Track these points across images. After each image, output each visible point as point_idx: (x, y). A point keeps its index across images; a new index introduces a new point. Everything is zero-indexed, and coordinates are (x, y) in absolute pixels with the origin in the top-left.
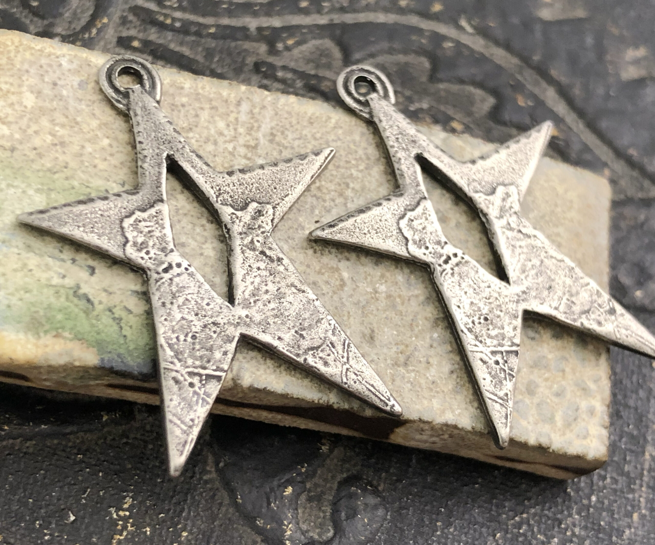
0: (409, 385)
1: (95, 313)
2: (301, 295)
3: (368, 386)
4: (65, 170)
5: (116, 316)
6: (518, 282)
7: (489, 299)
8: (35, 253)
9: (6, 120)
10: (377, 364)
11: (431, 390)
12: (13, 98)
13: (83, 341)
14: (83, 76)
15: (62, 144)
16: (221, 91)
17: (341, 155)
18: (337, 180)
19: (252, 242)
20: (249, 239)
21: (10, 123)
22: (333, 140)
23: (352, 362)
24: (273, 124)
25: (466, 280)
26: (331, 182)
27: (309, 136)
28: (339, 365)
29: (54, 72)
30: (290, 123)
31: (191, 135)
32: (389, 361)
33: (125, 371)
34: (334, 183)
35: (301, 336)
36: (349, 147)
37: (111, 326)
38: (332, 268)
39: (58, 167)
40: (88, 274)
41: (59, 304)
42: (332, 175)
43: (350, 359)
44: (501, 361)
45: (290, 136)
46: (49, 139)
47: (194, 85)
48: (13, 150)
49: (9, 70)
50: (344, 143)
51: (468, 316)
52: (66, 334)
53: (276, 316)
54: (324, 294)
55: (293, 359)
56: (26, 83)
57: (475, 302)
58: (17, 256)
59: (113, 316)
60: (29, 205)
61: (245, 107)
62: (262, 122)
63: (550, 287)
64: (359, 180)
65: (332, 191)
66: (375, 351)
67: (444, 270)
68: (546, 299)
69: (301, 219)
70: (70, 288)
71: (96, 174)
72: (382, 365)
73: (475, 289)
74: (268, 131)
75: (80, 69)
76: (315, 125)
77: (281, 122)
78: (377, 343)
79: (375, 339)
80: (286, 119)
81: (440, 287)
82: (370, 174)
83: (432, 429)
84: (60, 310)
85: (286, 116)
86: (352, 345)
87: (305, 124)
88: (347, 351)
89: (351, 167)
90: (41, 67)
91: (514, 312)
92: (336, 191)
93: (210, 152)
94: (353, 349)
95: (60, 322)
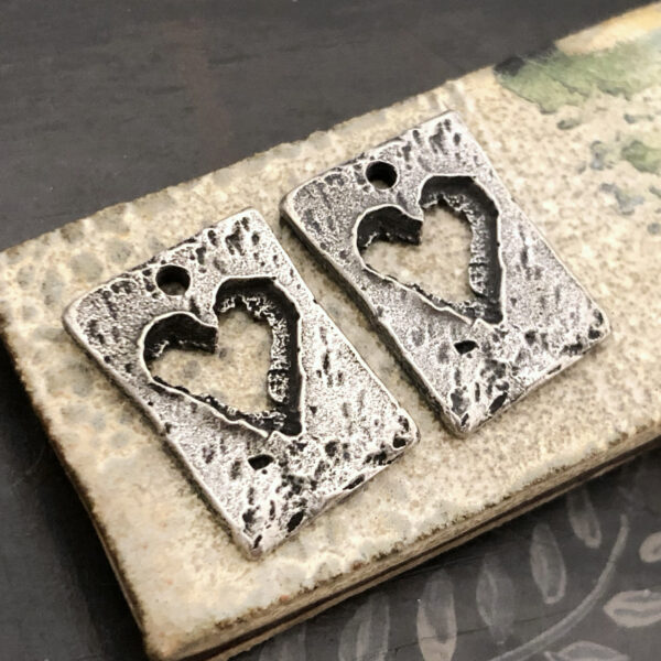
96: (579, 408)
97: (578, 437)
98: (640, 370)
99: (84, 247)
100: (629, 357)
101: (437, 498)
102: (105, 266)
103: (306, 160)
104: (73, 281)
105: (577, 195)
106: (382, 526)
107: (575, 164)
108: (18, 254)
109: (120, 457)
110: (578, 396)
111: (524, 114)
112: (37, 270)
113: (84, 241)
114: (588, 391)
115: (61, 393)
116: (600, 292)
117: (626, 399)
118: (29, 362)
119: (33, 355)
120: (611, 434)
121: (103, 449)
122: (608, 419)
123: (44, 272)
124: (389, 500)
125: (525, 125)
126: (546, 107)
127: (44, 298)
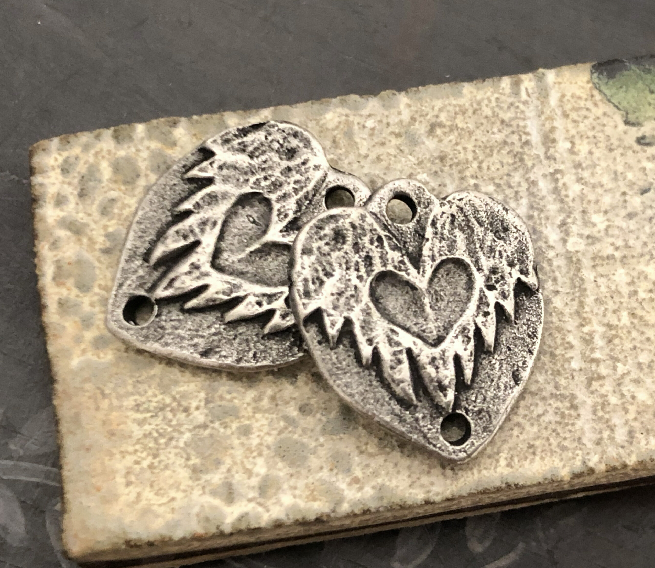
96: (554, 431)
97: (542, 458)
98: (632, 409)
99: (129, 151)
100: (626, 393)
101: (380, 480)
102: (142, 174)
103: (370, 116)
104: (110, 180)
105: (631, 216)
106: (315, 493)
107: (641, 183)
108: (69, 142)
109: (95, 358)
110: (558, 419)
111: (605, 120)
112: (82, 162)
113: (131, 145)
114: (570, 415)
115: (64, 284)
116: (619, 320)
117: (606, 434)
118: (46, 247)
119: (52, 240)
120: (578, 465)
121: (83, 346)
122: (581, 449)
123: (86, 166)
124: (331, 470)
125: (603, 131)
126: (632, 117)
127: (79, 190)
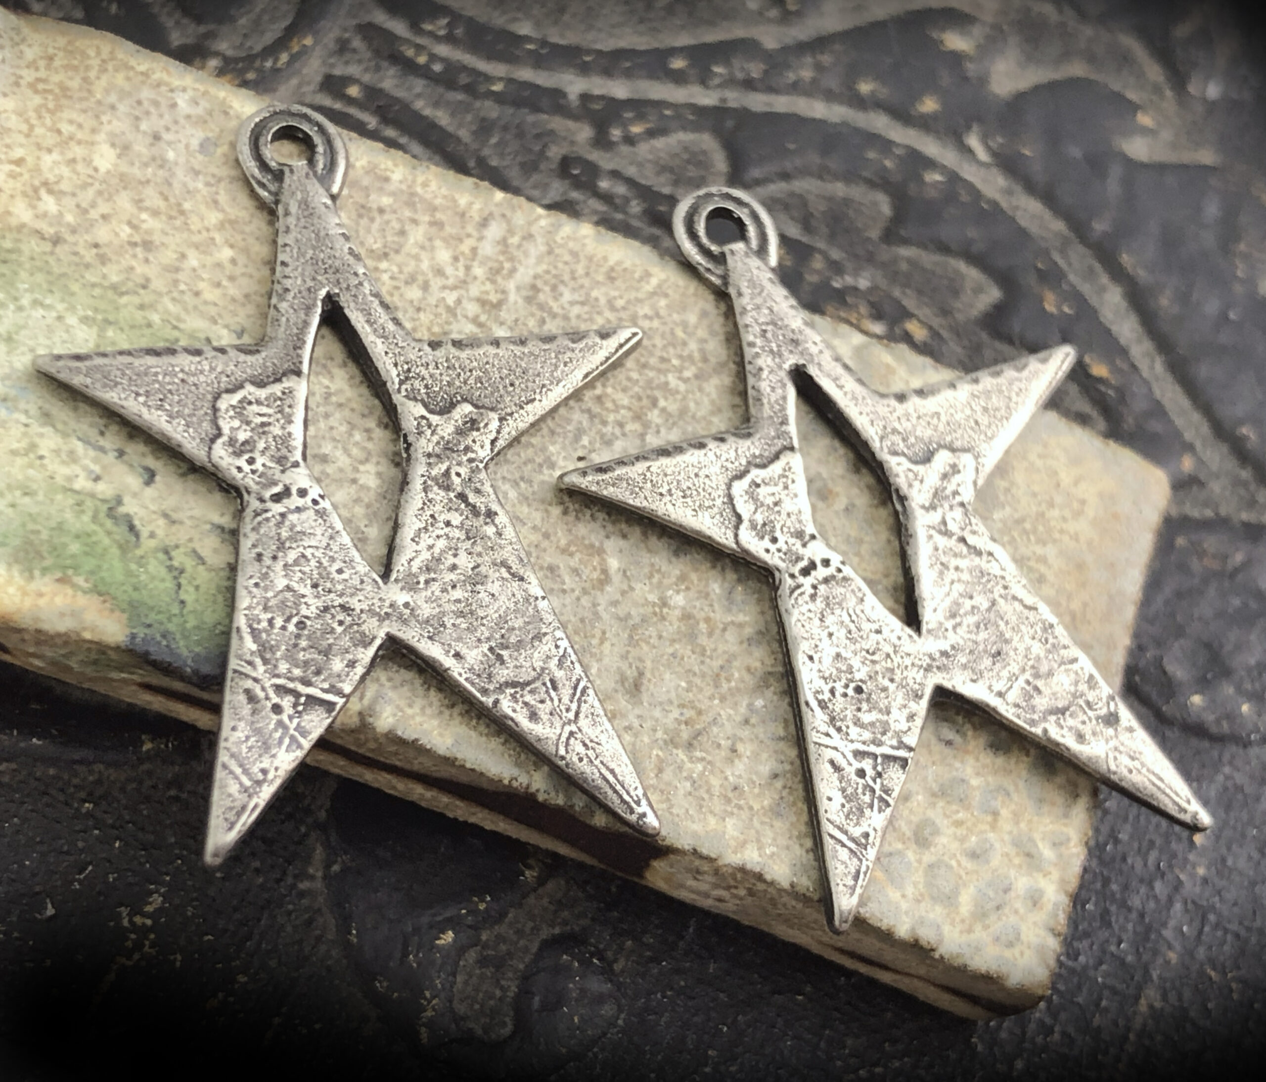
0: (688, 784)
1: (139, 552)
2: (516, 584)
3: (604, 771)
4: (142, 291)
5: (176, 563)
6: (939, 632)
7: (873, 654)
8: (54, 426)
9: (56, 188)
10: (636, 735)
11: (728, 801)
12: (78, 151)
13: (107, 597)
14: (212, 131)
15: (147, 245)
16: (457, 196)
17: (654, 346)
18: (636, 389)
19: (447, 473)
20: (444, 467)
21: (62, 193)
22: (646, 316)
23: (583, 722)
24: (540, 269)
25: (838, 612)
26: (624, 390)
27: (603, 301)
28: (558, 723)
29: (161, 116)
30: (573, 272)
31: (384, 265)
32: (660, 734)
33: (170, 664)
34: (631, 393)
35: (500, 658)
36: (672, 333)
37: (163, 580)
38: (592, 546)
39: (130, 284)
40: (141, 480)
41: (78, 525)
42: (629, 379)
43: (582, 716)
44: (870, 772)
45: (567, 296)
46: (125, 231)
47: (410, 178)
48: (56, 241)
49: (81, 99)
50: (665, 324)
51: (825, 679)
52: (80, 580)
53: (461, 614)
54: (564, 591)
55: (475, 697)
56: (107, 128)
57: (844, 654)
58: (23, 429)
59: (168, 563)
60: (64, 342)
61: (495, 231)
62: (520, 262)
63: (999, 653)
64: (679, 397)
65: (624, 407)
66: (637, 711)
67: (798, 586)
68: (986, 674)
69: (551, 448)
70: (104, 501)
71: (195, 308)
72: (646, 740)
73: (850, 632)
74: (528, 280)
75: (208, 118)
76: (618, 283)
77: (556, 267)
78: (645, 697)
79: (643, 689)
80: (566, 263)
81: (785, 616)
82: (701, 389)
83: (717, 872)
84: (78, 537)
85: (567, 258)
86: (591, 692)
87: (600, 278)
88: (579, 700)
89: (668, 371)
90: (139, 103)
91: (917, 687)
92: (630, 409)
93: (412, 302)
94: (591, 697)
95: (73, 556)
